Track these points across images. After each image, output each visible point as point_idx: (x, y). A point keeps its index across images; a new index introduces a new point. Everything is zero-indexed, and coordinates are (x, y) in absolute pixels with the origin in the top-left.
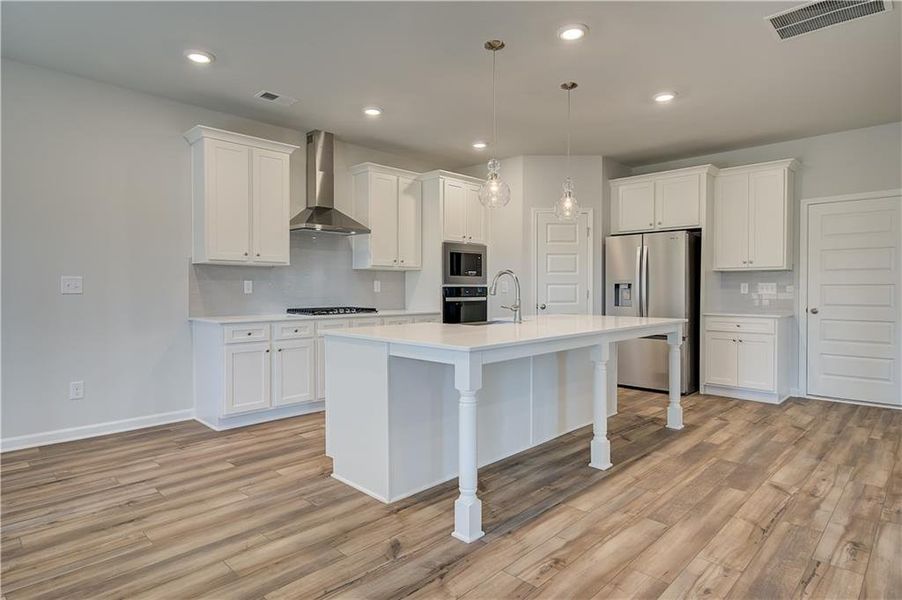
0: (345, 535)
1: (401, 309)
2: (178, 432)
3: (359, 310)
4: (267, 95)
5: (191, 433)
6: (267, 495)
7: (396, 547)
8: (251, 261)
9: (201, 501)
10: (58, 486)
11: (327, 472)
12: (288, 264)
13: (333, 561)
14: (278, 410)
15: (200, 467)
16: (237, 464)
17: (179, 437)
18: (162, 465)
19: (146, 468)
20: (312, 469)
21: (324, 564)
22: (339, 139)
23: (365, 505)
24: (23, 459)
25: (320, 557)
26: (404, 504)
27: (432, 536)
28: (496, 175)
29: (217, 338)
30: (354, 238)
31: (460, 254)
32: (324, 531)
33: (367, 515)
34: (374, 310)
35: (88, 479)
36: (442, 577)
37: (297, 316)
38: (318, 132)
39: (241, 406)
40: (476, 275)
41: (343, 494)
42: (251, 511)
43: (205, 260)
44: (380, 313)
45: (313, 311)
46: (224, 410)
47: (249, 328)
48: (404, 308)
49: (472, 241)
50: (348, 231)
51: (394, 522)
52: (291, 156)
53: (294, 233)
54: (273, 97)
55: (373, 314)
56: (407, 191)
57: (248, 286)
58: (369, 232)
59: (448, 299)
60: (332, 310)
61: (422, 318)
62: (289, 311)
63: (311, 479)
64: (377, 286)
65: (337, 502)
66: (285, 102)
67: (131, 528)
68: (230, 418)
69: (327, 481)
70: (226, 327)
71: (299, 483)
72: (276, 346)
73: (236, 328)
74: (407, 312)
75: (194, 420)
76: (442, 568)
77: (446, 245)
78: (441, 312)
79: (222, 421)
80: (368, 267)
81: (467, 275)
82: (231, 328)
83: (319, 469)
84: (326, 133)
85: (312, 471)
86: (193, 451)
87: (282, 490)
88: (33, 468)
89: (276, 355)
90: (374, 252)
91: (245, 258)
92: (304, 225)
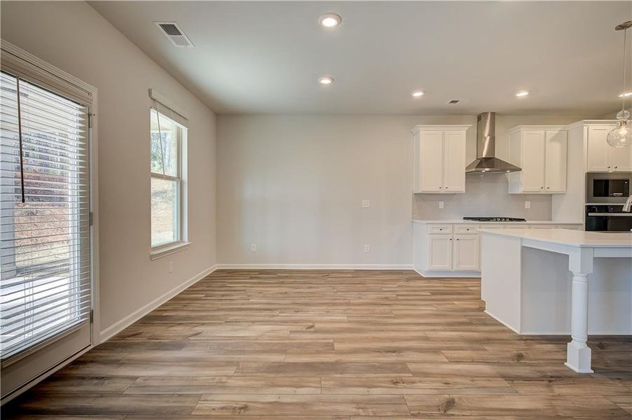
0: (488, 341)
1: (547, 220)
2: (406, 274)
3: (511, 219)
4: (452, 102)
5: (412, 276)
6: (447, 311)
7: (520, 357)
8: (443, 191)
9: (414, 305)
10: (361, 285)
11: (482, 309)
12: (464, 192)
13: (479, 350)
14: (457, 272)
15: (415, 291)
16: (433, 294)
17: (406, 277)
18: (399, 286)
19: (393, 286)
20: (474, 305)
21: (474, 349)
22: (501, 114)
23: (504, 331)
24: (349, 273)
25: (471, 346)
26: (531, 338)
27: (548, 359)
28: (626, 122)
29: (425, 230)
30: (509, 174)
31: (608, 180)
32: (476, 335)
33: (504, 336)
34: (524, 220)
35: (371, 285)
36: (550, 381)
37: (470, 221)
38: (486, 114)
39: (437, 266)
40: (623, 196)
41: (490, 322)
42: (437, 316)
43: (420, 192)
44: (528, 222)
45: (479, 219)
46: (427, 268)
47: (441, 226)
48: (551, 220)
49: (618, 170)
50: (505, 171)
51: (522, 345)
52: (467, 131)
53: (469, 175)
54: (456, 102)
55: (523, 222)
56: (554, 139)
57: (441, 205)
58: (521, 170)
59: (590, 214)
60: (492, 219)
61: (564, 226)
62: (464, 218)
63: (473, 310)
64: (528, 205)
65: (485, 324)
66: (464, 102)
67: (386, 307)
68: (431, 272)
69: (481, 313)
70: (429, 225)
71: (465, 310)
72: (456, 237)
73: (434, 226)
74: (552, 222)
75: (413, 270)
76: (552, 377)
77: (589, 175)
78: (584, 223)
79: (426, 272)
80: (520, 192)
81: (613, 196)
82: (432, 226)
83: (477, 306)
84: (491, 113)
85: (473, 306)
86: (412, 283)
87: (454, 310)
88: (353, 277)
89: (455, 242)
90: (524, 183)
91: (440, 190)
92: (474, 170)
